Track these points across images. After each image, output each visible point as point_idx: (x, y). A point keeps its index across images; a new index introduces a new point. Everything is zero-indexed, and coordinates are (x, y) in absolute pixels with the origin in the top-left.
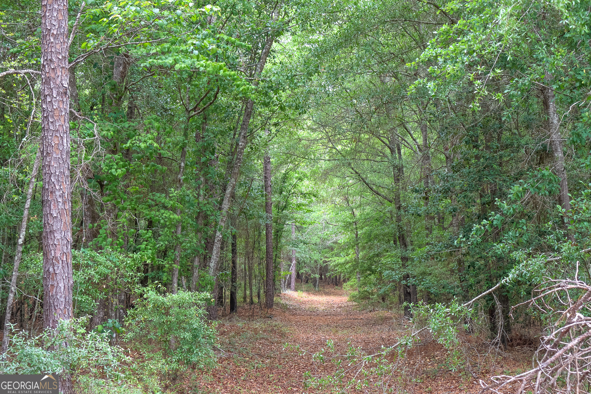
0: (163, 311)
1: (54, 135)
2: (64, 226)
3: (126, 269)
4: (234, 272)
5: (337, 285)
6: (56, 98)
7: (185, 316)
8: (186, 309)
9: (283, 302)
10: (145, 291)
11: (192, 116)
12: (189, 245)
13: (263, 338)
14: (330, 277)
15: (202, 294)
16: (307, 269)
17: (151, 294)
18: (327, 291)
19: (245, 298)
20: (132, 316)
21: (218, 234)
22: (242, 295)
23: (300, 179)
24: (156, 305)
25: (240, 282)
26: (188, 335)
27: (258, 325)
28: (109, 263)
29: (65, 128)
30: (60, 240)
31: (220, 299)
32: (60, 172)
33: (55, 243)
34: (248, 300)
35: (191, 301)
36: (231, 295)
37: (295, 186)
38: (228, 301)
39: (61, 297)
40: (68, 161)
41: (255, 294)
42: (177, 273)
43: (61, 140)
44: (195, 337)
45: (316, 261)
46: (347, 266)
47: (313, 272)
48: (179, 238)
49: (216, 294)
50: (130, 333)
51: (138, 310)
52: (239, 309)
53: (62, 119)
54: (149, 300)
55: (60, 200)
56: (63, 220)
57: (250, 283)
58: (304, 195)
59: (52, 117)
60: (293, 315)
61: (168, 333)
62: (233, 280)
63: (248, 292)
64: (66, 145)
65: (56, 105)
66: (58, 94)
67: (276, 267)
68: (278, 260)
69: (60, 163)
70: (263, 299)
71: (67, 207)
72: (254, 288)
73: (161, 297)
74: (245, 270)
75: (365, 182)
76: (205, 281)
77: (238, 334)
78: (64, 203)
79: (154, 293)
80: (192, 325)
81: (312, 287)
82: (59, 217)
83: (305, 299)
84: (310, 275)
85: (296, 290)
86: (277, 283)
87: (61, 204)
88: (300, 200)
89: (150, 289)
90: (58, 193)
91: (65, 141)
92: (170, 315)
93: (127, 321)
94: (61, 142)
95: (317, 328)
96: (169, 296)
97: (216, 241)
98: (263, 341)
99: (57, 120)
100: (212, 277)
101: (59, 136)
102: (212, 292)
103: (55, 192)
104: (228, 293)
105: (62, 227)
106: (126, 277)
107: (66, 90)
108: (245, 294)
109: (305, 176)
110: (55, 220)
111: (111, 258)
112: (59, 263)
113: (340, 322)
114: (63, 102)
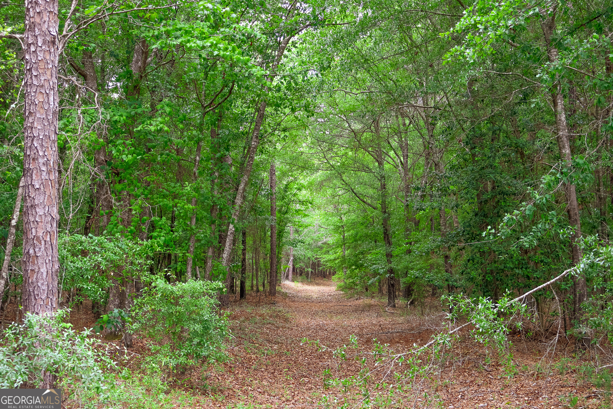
0: (172, 301)
1: (38, 91)
2: (48, 199)
3: (136, 257)
4: (243, 265)
5: (325, 277)
6: (41, 47)
7: (196, 306)
8: (196, 299)
9: (283, 290)
10: (154, 279)
11: (208, 112)
12: (202, 235)
13: (270, 323)
14: (321, 271)
15: (214, 283)
16: (302, 264)
17: (160, 283)
18: (317, 282)
19: (252, 287)
20: (139, 306)
21: (231, 226)
22: (250, 284)
23: (299, 189)
24: (165, 294)
25: (248, 274)
26: (198, 327)
27: (264, 310)
28: (117, 250)
29: (51, 83)
30: (43, 217)
31: (231, 288)
32: (45, 136)
33: (37, 219)
34: (255, 289)
35: (202, 291)
36: (241, 284)
37: (295, 195)
38: (238, 289)
39: (42, 284)
40: (55, 123)
41: (260, 283)
42: (191, 262)
43: (47, 98)
44: (206, 329)
45: (309, 258)
46: (337, 262)
47: (307, 267)
48: (193, 230)
49: (228, 283)
50: (135, 324)
51: (146, 299)
52: (247, 296)
53: (49, 73)
54: (157, 289)
55: (44, 168)
56: (48, 193)
57: (257, 274)
58: (302, 203)
59: (37, 70)
60: (293, 302)
61: (176, 325)
62: (243, 271)
63: (255, 282)
64: (53, 103)
65: (42, 55)
66: (44, 43)
67: (278, 262)
68: (280, 256)
69: (44, 125)
70: (268, 288)
71: (52, 177)
72: (259, 278)
73: (170, 285)
74: (253, 264)
75: (354, 192)
76: (217, 271)
77: (247, 319)
78: (49, 172)
79: (163, 282)
80: (203, 316)
81: (306, 278)
82: (42, 188)
83: (301, 288)
84: (304, 269)
85: (293, 281)
86: (279, 275)
87: (44, 174)
88: (298, 207)
89: (159, 277)
90: (41, 161)
91: (51, 99)
92: (180, 305)
93: (133, 311)
94: (46, 100)
95: (314, 314)
96: (179, 285)
97: (229, 234)
98: (270, 325)
99: (42, 73)
100: (224, 268)
101: (44, 92)
102: (225, 281)
103: (37, 159)
104: (238, 283)
105: (46, 200)
106: (135, 264)
107: (54, 38)
108: (252, 283)
109: (303, 187)
110: (37, 192)
111: (120, 245)
112: (41, 243)
113: (332, 308)
114: (50, 53)
